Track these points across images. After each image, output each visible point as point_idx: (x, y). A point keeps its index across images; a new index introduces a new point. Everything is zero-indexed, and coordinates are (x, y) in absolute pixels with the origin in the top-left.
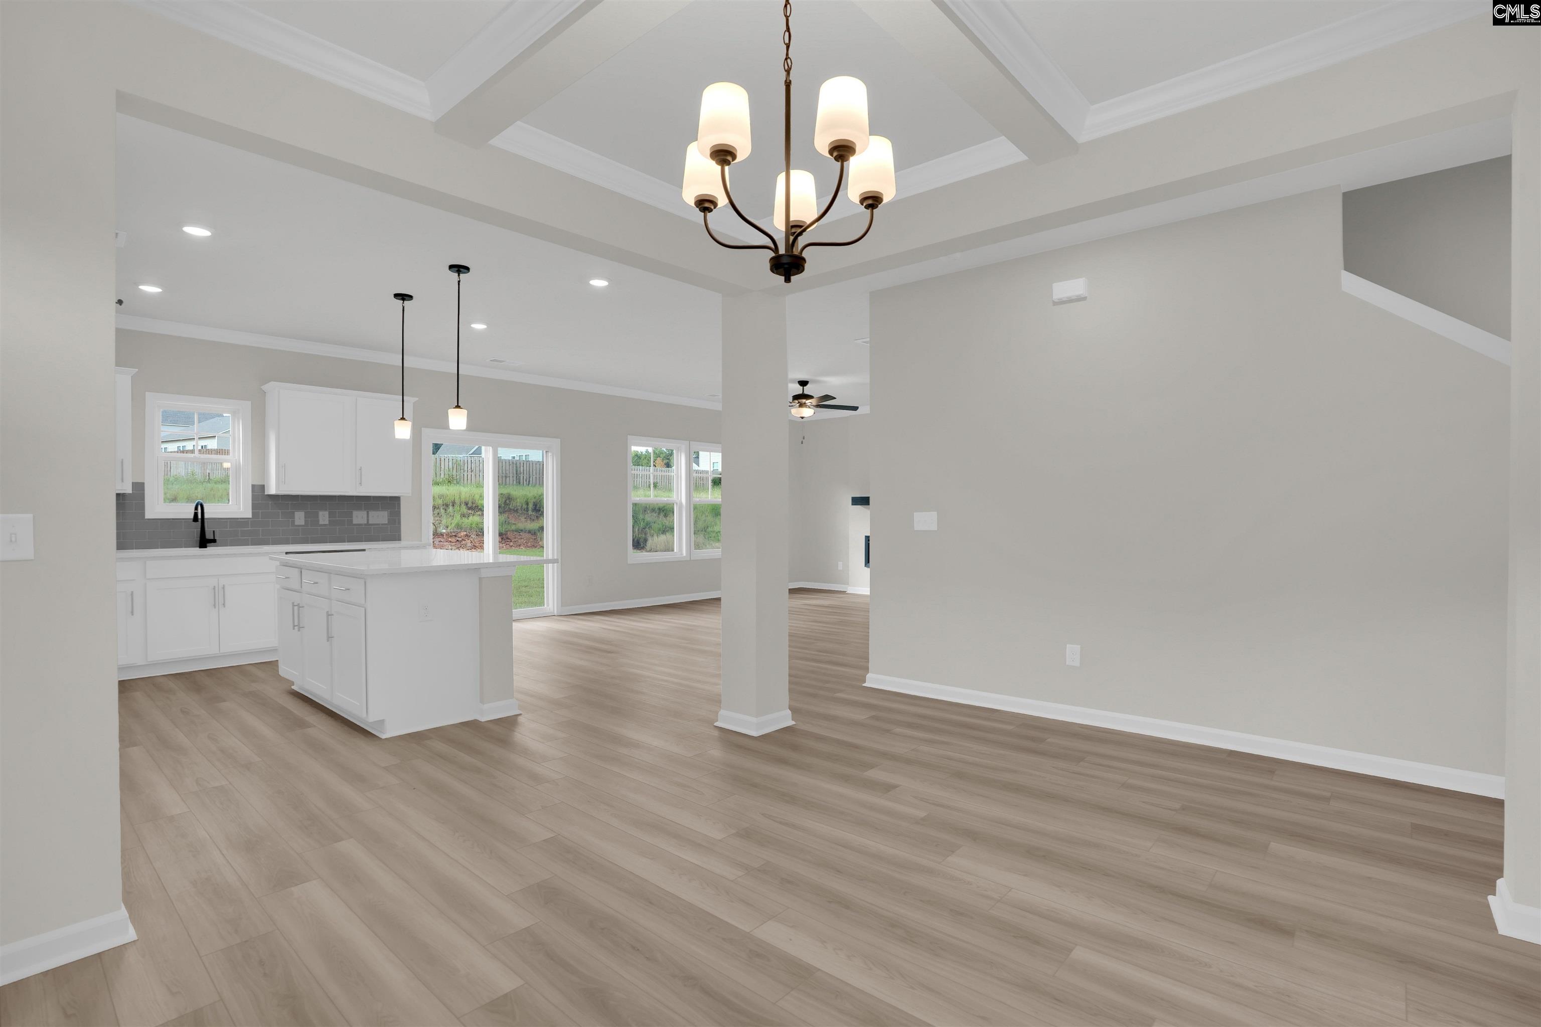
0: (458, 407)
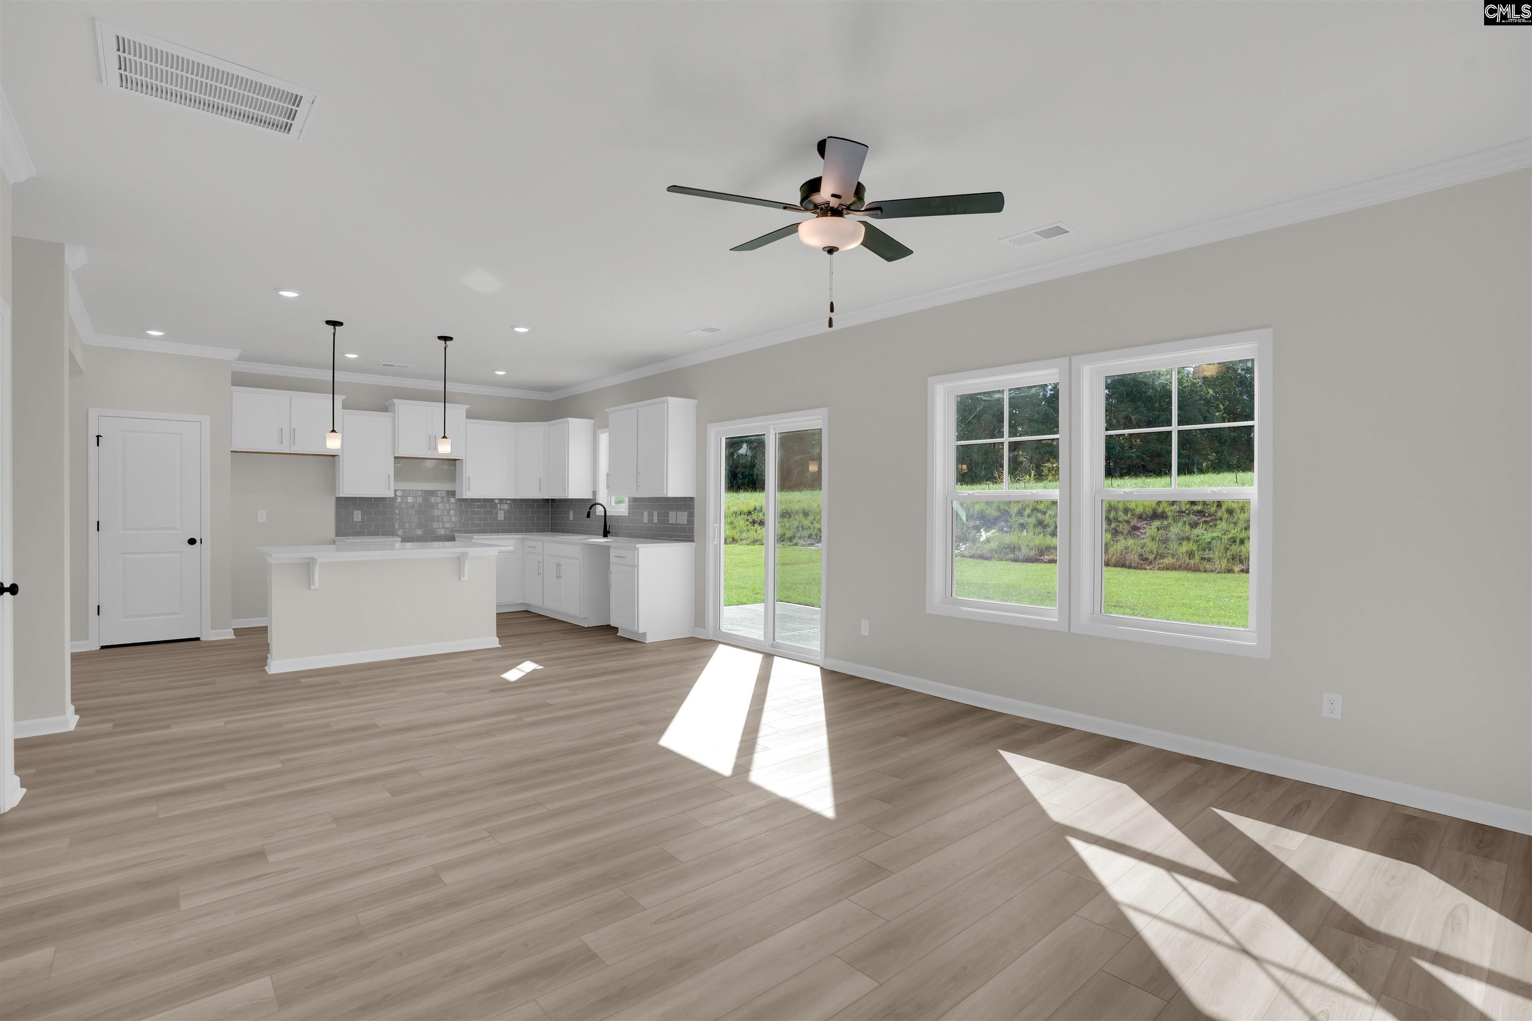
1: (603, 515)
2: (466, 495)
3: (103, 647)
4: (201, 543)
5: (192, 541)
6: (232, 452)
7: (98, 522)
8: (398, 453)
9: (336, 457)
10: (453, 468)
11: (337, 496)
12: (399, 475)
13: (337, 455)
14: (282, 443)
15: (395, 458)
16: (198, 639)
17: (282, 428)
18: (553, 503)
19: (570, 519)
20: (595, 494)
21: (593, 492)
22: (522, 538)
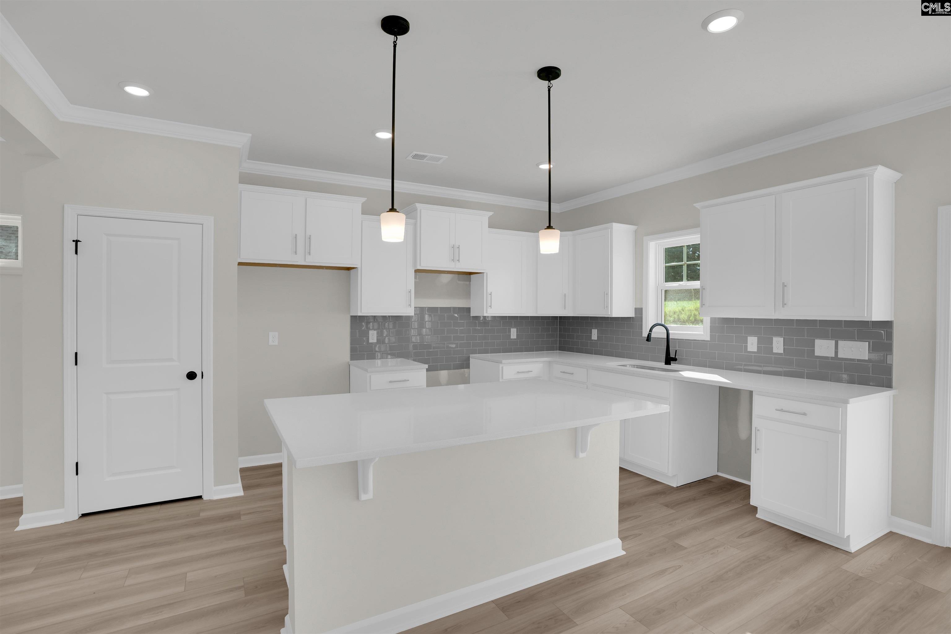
0: (393, 209)
1: (666, 337)
2: (487, 312)
3: (84, 515)
4: (202, 378)
5: (191, 376)
6: (240, 264)
7: (76, 354)
8: (420, 265)
9: (352, 271)
10: (468, 283)
11: (351, 315)
12: (420, 290)
13: (354, 268)
14: (296, 253)
15: (417, 271)
16: (200, 497)
17: (296, 235)
18: (562, 320)
19: (593, 338)
20: (639, 311)
21: (636, 309)
22: (550, 362)
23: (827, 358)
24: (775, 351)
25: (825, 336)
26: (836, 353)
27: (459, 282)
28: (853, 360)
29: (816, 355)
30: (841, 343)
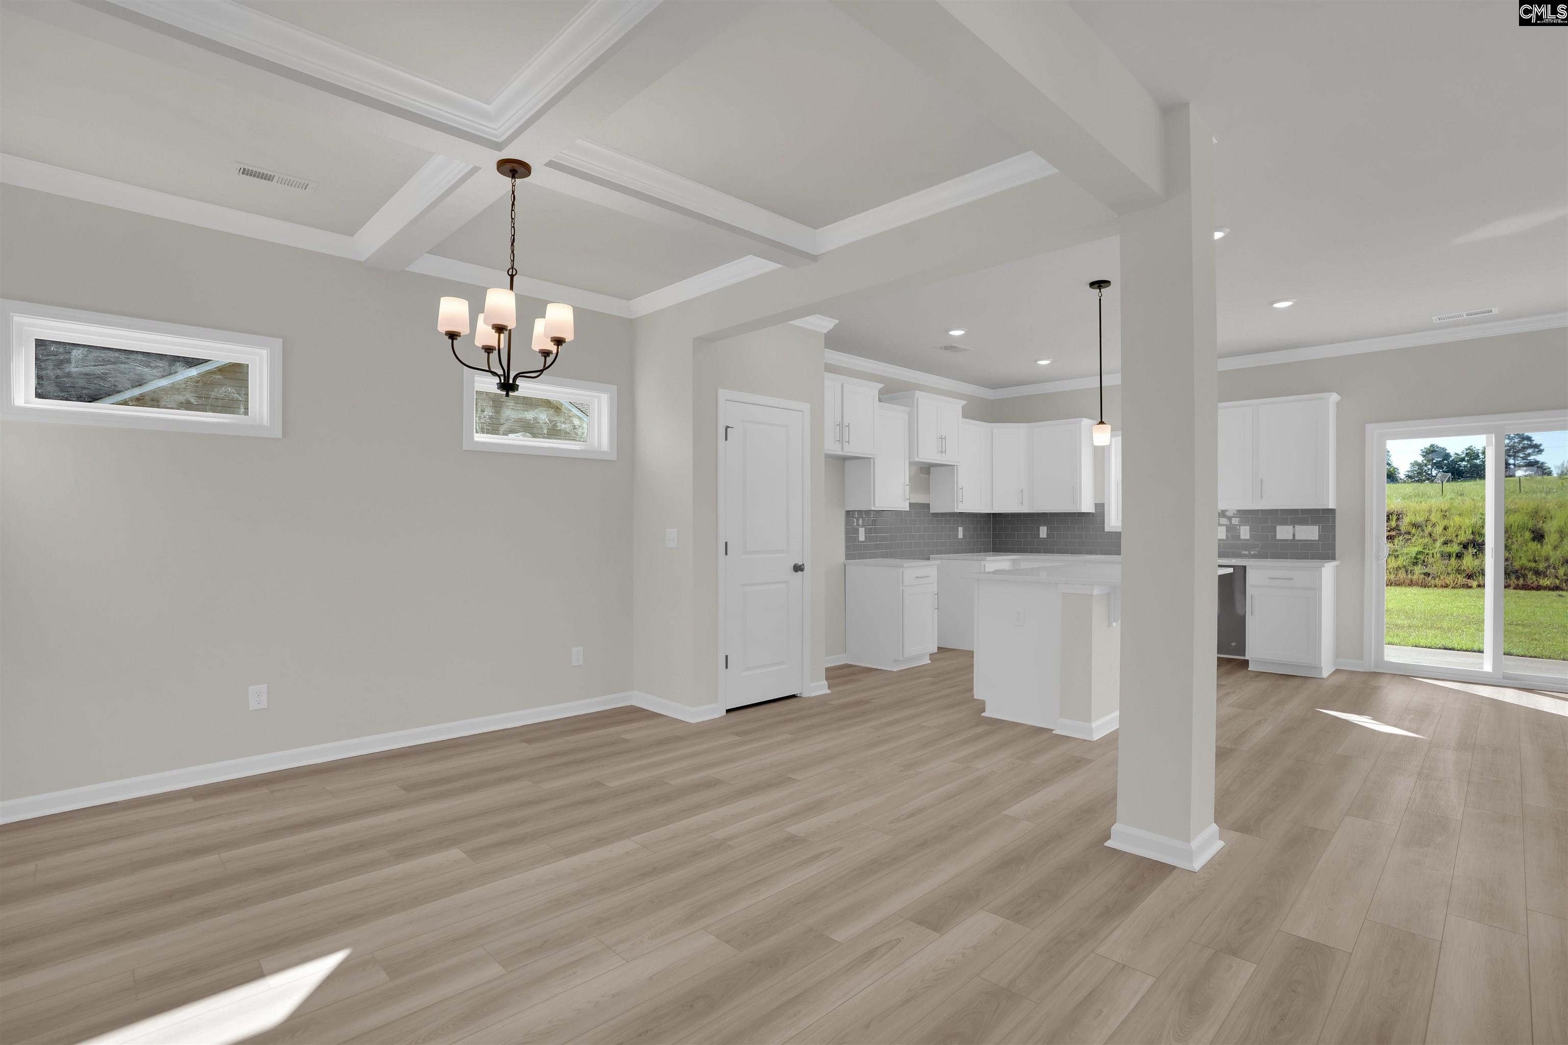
2: (958, 508)
3: (728, 712)
5: (797, 568)
7: (726, 543)
8: (918, 457)
11: (846, 510)
18: (996, 516)
19: (1041, 536)
20: (1100, 507)
21: (1096, 505)
22: (1014, 560)
23: (1287, 540)
24: (1242, 537)
25: (1284, 523)
26: (1294, 535)
27: (922, 475)
28: (1308, 541)
29: (1277, 538)
30: (1298, 527)
